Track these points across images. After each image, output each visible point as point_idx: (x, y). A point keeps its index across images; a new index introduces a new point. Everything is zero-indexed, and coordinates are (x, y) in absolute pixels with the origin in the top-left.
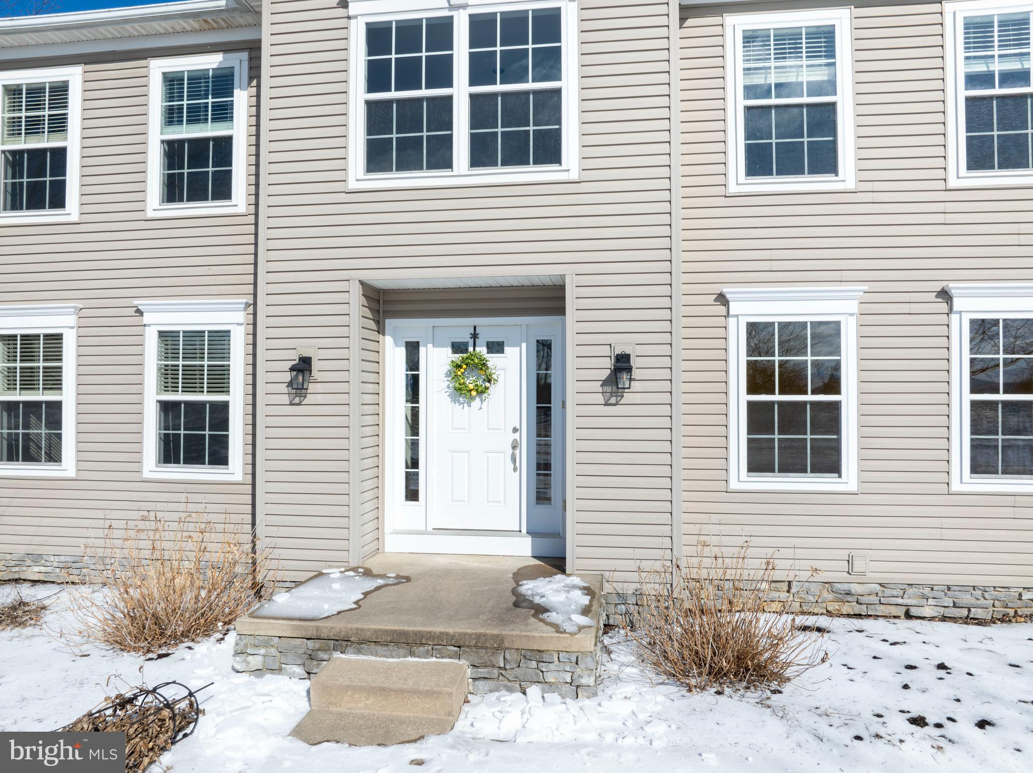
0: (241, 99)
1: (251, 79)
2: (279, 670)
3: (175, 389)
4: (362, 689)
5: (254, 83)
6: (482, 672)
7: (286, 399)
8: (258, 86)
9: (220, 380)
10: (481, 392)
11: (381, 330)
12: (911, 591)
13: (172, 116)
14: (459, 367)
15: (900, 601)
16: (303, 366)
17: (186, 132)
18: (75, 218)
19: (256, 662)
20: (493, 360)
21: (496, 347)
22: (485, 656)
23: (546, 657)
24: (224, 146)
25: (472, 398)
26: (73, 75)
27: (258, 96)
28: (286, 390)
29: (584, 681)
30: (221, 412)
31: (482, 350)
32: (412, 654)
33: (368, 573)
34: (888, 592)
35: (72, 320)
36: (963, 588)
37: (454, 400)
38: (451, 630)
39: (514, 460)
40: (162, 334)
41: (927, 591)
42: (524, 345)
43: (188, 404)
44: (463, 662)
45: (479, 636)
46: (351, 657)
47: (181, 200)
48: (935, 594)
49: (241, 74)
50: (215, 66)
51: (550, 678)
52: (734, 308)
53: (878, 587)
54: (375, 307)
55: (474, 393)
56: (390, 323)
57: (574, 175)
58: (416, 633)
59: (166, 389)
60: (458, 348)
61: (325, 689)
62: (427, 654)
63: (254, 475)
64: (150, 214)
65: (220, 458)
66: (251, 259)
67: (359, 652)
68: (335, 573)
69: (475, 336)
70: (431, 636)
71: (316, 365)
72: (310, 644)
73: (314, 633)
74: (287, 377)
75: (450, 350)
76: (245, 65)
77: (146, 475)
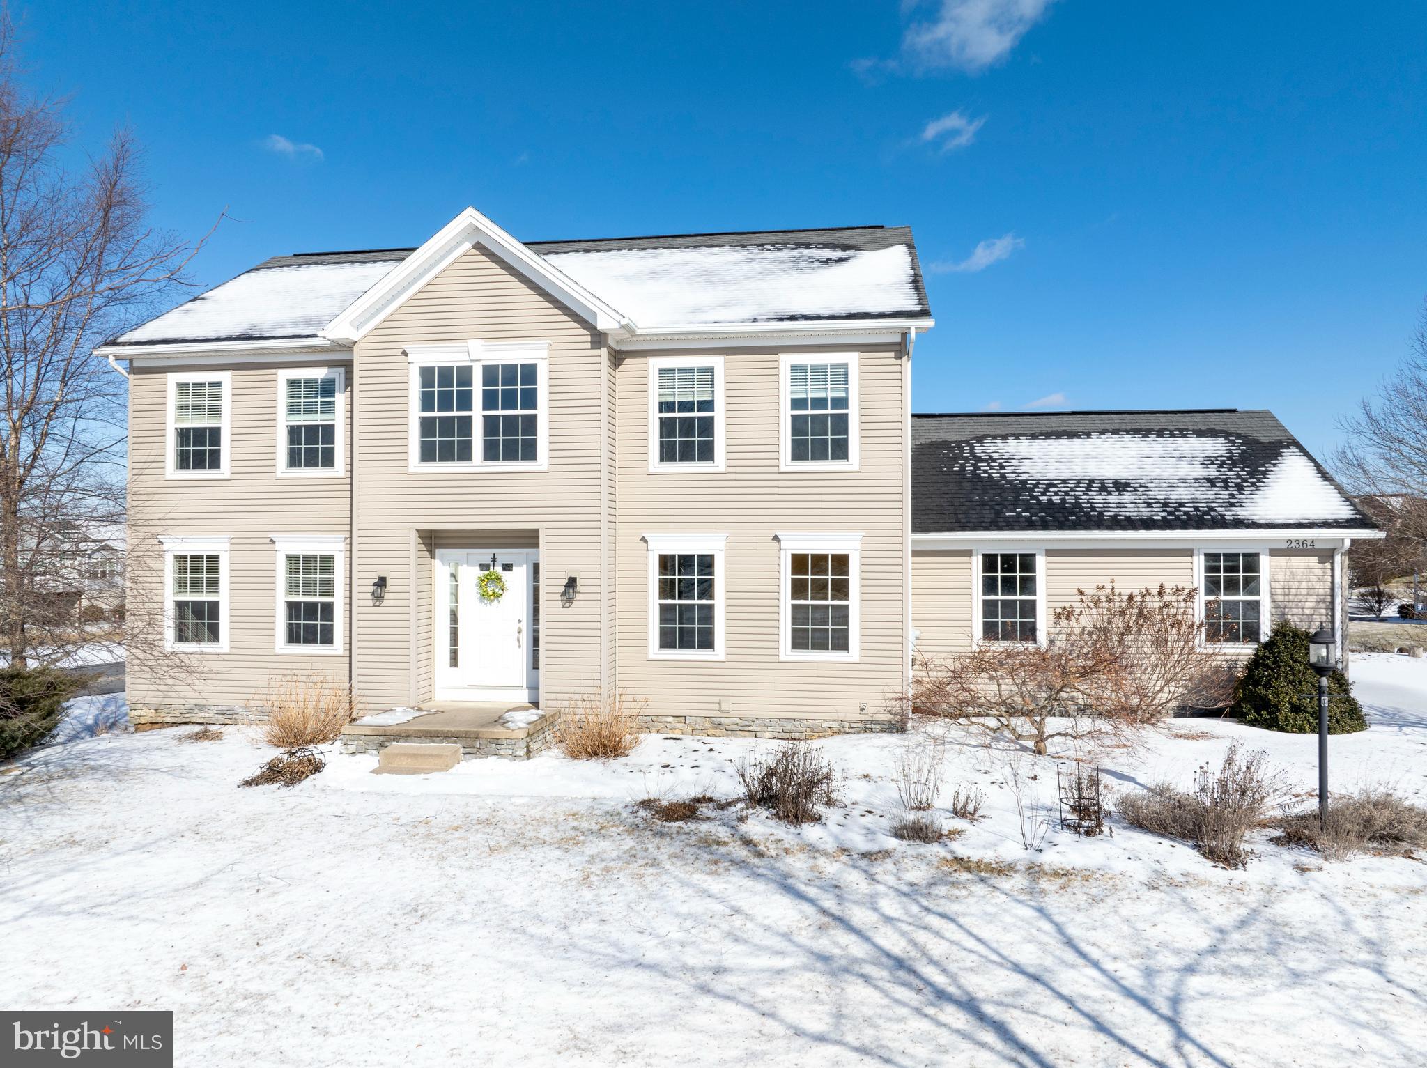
0: (340, 399)
1: (346, 386)
2: (364, 753)
3: (297, 593)
4: (405, 755)
5: (349, 389)
6: (468, 750)
7: (371, 603)
8: (352, 391)
9: (328, 589)
10: (498, 596)
11: (433, 556)
12: (757, 722)
13: (293, 408)
14: (483, 580)
15: (751, 728)
16: (382, 582)
17: (304, 419)
18: (227, 476)
19: (352, 749)
20: (505, 575)
21: (507, 567)
22: (470, 742)
23: (500, 742)
24: (329, 431)
25: (492, 601)
26: (225, 377)
27: (352, 398)
28: (371, 597)
29: (518, 753)
30: (328, 609)
31: (499, 569)
32: (433, 742)
33: (420, 709)
34: (744, 723)
35: (227, 546)
36: (788, 720)
37: (482, 602)
38: (453, 729)
39: (519, 640)
40: (288, 557)
41: (767, 722)
42: (525, 566)
43: (306, 604)
44: (459, 745)
45: (467, 732)
46: (402, 744)
47: (300, 466)
48: (772, 724)
49: (340, 382)
50: (322, 376)
51: (502, 752)
52: (651, 545)
53: (738, 720)
54: (428, 542)
55: (492, 597)
56: (439, 552)
57: (545, 468)
58: (435, 731)
59: (291, 593)
60: (484, 567)
61: (387, 756)
62: (441, 742)
63: (350, 650)
64: (279, 475)
65: (328, 639)
66: (348, 494)
67: (406, 741)
68: (399, 709)
69: (494, 560)
70: (443, 732)
71: (389, 582)
72: (381, 738)
73: (383, 733)
74: (371, 589)
75: (478, 568)
76: (343, 376)
77: (278, 651)
